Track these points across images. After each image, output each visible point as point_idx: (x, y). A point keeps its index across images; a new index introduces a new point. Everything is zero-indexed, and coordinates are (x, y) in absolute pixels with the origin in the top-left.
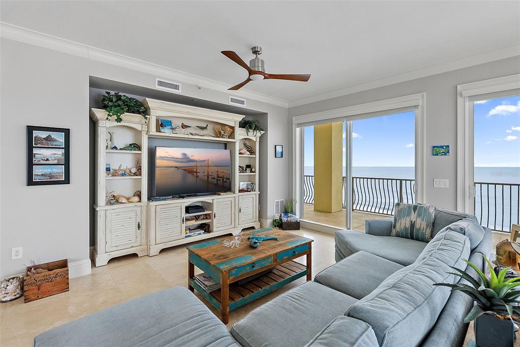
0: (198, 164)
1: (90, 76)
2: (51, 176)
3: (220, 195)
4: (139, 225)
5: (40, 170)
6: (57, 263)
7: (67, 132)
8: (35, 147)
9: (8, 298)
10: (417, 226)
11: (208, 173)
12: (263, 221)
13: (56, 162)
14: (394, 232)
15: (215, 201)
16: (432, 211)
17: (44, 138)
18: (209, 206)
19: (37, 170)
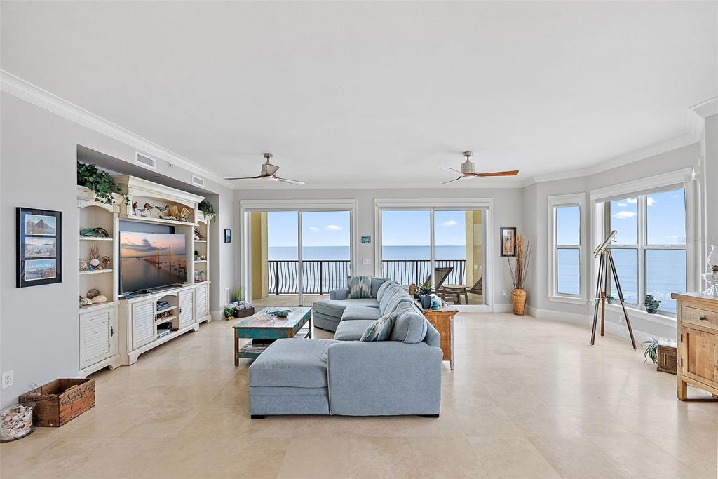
0: (160, 253)
1: (78, 145)
2: (42, 273)
3: (181, 286)
4: (112, 330)
5: (32, 266)
6: (50, 385)
7: (59, 215)
8: (28, 236)
9: (24, 432)
10: (364, 289)
11: (170, 263)
12: (215, 312)
13: (47, 255)
14: (349, 296)
15: (180, 293)
16: (370, 279)
17: (36, 224)
18: (175, 299)
19: (30, 267)
